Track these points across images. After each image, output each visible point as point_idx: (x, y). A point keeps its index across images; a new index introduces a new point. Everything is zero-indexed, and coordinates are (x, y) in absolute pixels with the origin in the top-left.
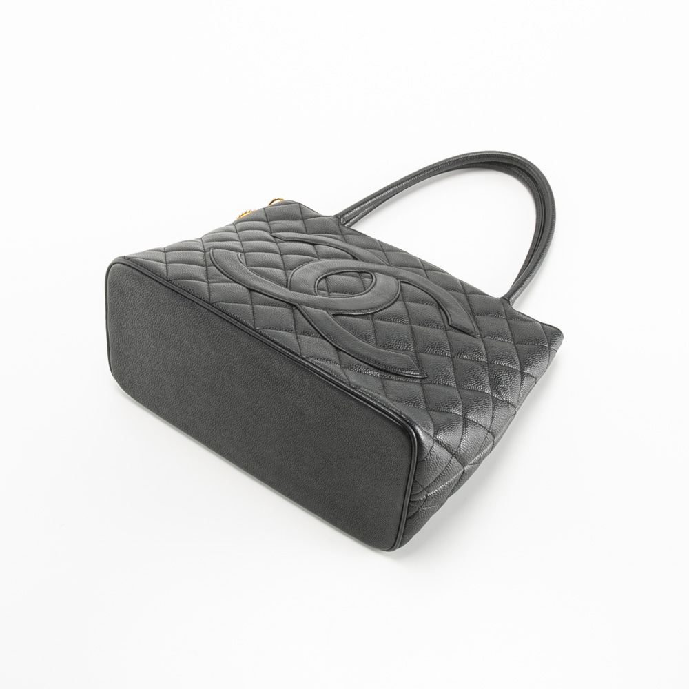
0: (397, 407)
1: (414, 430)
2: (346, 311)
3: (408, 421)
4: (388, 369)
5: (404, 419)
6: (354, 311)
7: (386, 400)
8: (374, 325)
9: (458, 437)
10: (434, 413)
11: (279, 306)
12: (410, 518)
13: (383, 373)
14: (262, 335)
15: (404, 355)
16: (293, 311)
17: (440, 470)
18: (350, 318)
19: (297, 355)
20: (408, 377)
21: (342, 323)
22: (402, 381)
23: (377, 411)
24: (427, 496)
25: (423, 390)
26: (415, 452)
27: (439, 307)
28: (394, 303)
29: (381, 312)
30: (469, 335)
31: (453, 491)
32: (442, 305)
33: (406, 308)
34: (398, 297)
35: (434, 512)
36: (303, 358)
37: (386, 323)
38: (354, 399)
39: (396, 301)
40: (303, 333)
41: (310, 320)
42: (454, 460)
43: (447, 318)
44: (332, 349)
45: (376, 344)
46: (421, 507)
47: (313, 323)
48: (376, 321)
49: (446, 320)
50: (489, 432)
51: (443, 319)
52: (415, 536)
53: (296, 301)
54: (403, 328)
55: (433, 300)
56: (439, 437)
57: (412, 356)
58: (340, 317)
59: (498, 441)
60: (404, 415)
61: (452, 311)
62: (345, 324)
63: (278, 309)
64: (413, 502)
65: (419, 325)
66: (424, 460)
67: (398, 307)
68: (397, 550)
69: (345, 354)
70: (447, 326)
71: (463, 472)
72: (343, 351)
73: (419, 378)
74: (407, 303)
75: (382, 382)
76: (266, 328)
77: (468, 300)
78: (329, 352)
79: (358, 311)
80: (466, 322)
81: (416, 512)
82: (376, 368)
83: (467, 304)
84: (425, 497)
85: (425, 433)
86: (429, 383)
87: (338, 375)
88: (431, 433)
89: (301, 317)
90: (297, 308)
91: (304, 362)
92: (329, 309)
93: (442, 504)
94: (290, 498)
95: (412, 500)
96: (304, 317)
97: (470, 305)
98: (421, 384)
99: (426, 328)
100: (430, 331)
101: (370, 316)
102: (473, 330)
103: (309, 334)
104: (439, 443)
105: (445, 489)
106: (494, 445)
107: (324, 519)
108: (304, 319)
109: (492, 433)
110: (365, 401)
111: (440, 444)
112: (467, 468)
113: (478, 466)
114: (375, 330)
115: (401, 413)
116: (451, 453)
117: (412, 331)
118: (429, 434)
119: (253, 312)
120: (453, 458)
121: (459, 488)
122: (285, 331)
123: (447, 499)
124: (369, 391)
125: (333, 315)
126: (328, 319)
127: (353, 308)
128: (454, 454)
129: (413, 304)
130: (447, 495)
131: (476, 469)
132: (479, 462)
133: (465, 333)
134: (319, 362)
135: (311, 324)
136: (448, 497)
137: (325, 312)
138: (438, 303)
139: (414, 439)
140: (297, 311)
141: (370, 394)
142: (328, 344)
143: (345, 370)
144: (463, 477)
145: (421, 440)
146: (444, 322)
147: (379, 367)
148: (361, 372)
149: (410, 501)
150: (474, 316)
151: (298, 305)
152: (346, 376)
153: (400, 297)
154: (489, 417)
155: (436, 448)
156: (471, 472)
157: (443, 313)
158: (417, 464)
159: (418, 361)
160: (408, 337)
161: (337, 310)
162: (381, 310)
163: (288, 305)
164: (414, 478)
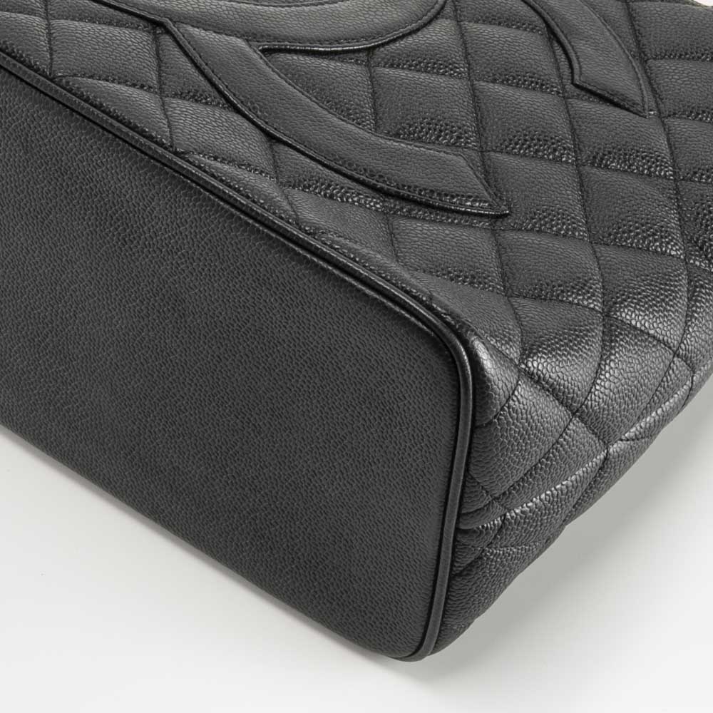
0: (423, 283)
1: (465, 343)
2: (300, 40)
3: (449, 319)
4: (404, 192)
5: (437, 315)
6: (320, 42)
7: (394, 266)
8: (371, 78)
9: (589, 368)
10: (523, 302)
11: (119, 24)
12: (460, 574)
13: (391, 203)
14: (70, 91)
15: (450, 157)
16: (156, 39)
17: (537, 451)
18: (309, 60)
19: (161, 145)
20: (458, 212)
21: (286, 72)
22: (441, 222)
23: (368, 291)
24: (504, 520)
25: (498, 245)
26: (467, 401)
27: (552, 35)
28: (430, 22)
29: (392, 47)
30: (627, 110)
31: (579, 507)
32: (557, 30)
33: (462, 35)
34: (443, 8)
35: (526, 560)
36: (176, 153)
37: (402, 73)
38: (309, 261)
39: (435, 17)
40: (181, 96)
41: (199, 61)
42: (576, 426)
43: (571, 67)
44: (257, 136)
45: (377, 126)
46: (489, 545)
47: (207, 70)
48: (380, 70)
49: (566, 71)
50: (676, 354)
51: (558, 69)
52: (477, 621)
53: (165, 12)
54: (450, 87)
55: (536, 18)
56: (535, 364)
57: (469, 160)
58: (282, 57)
59: (703, 381)
60: (440, 304)
61: (584, 47)
62: (293, 76)
63: (116, 31)
64: (466, 532)
65: (494, 81)
66: (490, 423)
67: (441, 34)
68: (427, 658)
69: (292, 152)
70: (569, 87)
71: (606, 459)
72: (286, 144)
73: (488, 216)
74: (466, 24)
75: (388, 223)
76: (84, 76)
77: (631, 18)
78: (248, 144)
79: (331, 41)
80: (621, 78)
81: (475, 561)
82: (373, 188)
83: (626, 29)
84: (498, 521)
85: (496, 353)
86: (513, 229)
87: (268, 199)
88: (514, 353)
89: (177, 52)
90: (168, 32)
91: (180, 162)
92: (254, 35)
93: (549, 541)
94: (155, 520)
95: (463, 527)
96: (186, 54)
97: (636, 34)
98: (494, 232)
99: (511, 91)
100: (522, 97)
101: (362, 56)
102: (638, 99)
103: (196, 97)
104: (536, 380)
105: (556, 501)
106: (692, 391)
107: (243, 575)
108: (184, 59)
109: (685, 359)
110: (337, 265)
111: (538, 382)
112: (615, 448)
113: (648, 444)
114: (374, 93)
115: (431, 298)
116: (568, 407)
117: (474, 96)
118: (506, 356)
119: (50, 34)
120: (575, 420)
121: (595, 500)
122: (134, 85)
123: (561, 527)
124: (350, 244)
125: (263, 51)
126: (248, 59)
127: (317, 33)
128: (576, 410)
129: (481, 28)
130: (559, 518)
131: (640, 451)
132: (650, 434)
133: (617, 105)
134: (219, 165)
135: (202, 73)
136: (566, 522)
137: (241, 43)
138: (548, 26)
139: (463, 366)
140: (166, 40)
141: (350, 250)
142: (247, 124)
143: (287, 190)
144: (607, 473)
145: (482, 369)
146: (560, 77)
147: (380, 185)
148: (331, 197)
149: (457, 530)
150: (644, 62)
151: (170, 25)
152: (290, 204)
153: (448, 9)
154: (677, 317)
155: (525, 392)
156: (627, 460)
157: (559, 51)
158: (472, 432)
159: (486, 173)
160: (461, 113)
161: (275, 39)
162: (394, 40)
163: (142, 24)
164: (467, 470)
